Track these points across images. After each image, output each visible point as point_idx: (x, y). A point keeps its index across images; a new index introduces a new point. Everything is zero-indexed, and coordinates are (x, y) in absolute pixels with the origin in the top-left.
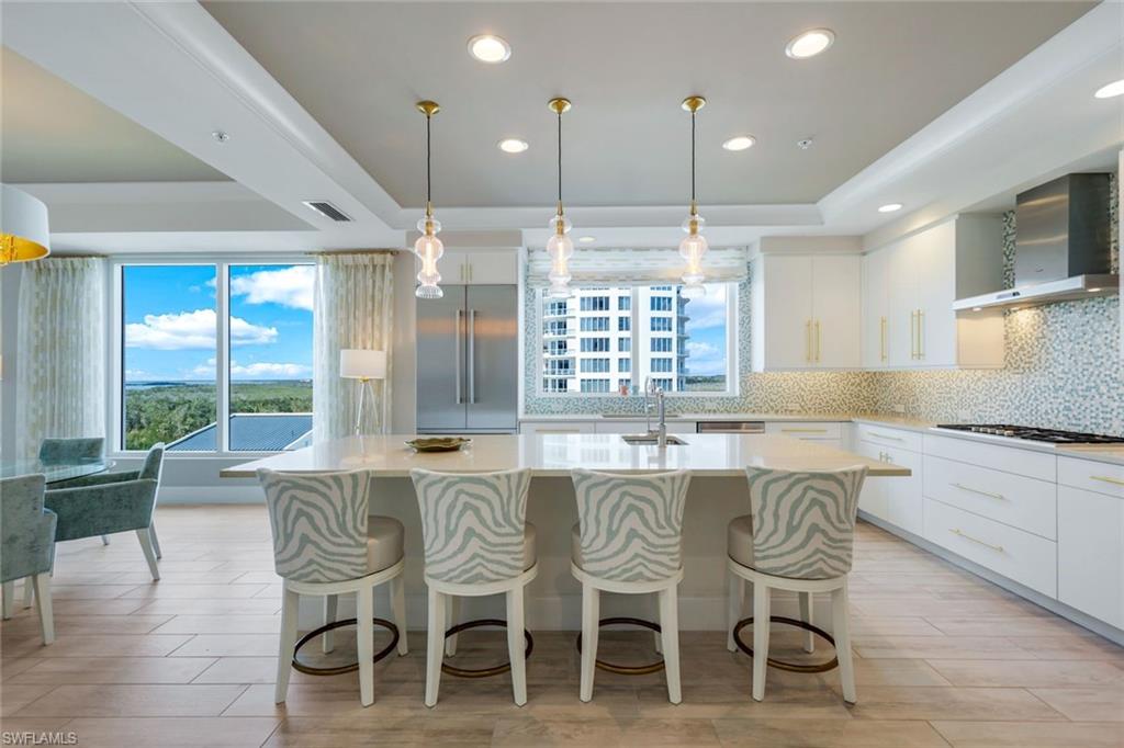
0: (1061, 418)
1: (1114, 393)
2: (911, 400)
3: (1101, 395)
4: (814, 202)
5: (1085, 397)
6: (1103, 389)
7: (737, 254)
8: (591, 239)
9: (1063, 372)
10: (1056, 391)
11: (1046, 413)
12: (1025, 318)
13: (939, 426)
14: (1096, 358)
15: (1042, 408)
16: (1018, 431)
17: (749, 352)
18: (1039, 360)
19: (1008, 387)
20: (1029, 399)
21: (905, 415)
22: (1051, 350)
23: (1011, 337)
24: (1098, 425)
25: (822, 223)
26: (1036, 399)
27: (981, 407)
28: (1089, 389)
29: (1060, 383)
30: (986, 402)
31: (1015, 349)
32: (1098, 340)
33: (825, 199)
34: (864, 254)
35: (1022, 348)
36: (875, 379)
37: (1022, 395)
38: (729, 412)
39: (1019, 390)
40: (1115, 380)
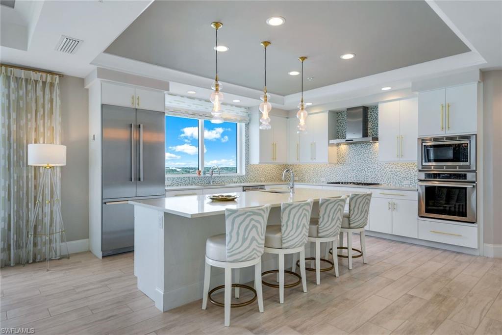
0: (355, 179)
1: (369, 171)
2: (301, 175)
4: (284, 96)
5: (361, 172)
6: (366, 170)
7: (245, 110)
8: (194, 93)
9: (355, 165)
10: (353, 171)
12: (344, 147)
13: (328, 183)
14: (364, 161)
15: (349, 176)
16: (354, 183)
17: (248, 155)
18: (348, 161)
21: (299, 181)
22: (352, 158)
23: (339, 153)
24: (365, 180)
25: (283, 104)
27: (329, 177)
28: (362, 170)
29: (354, 168)
30: (330, 175)
31: (341, 157)
32: (365, 155)
33: (289, 96)
34: (288, 118)
35: (343, 157)
36: (287, 168)
38: (241, 182)
40: (369, 167)
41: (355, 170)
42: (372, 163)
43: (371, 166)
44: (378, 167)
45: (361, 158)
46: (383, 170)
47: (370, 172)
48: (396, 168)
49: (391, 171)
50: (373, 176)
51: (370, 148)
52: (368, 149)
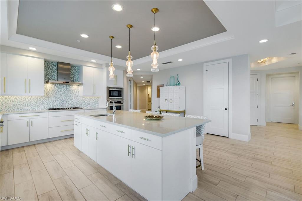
0: (58, 106)
3: (66, 101)
5: (63, 102)
6: (67, 100)
9: (59, 97)
10: (57, 101)
11: (55, 105)
14: (66, 95)
18: (53, 95)
19: (44, 100)
20: (50, 103)
22: (56, 93)
26: (52, 103)
28: (64, 100)
29: (58, 99)
32: (66, 92)
35: (48, 92)
37: (48, 102)
39: (47, 101)
40: (69, 99)
41: (59, 100)
42: (71, 97)
43: (70, 98)
44: (74, 99)
45: (63, 94)
46: (78, 100)
47: (70, 101)
48: (84, 99)
49: (82, 101)
50: (72, 103)
51: (70, 88)
52: (68, 89)
